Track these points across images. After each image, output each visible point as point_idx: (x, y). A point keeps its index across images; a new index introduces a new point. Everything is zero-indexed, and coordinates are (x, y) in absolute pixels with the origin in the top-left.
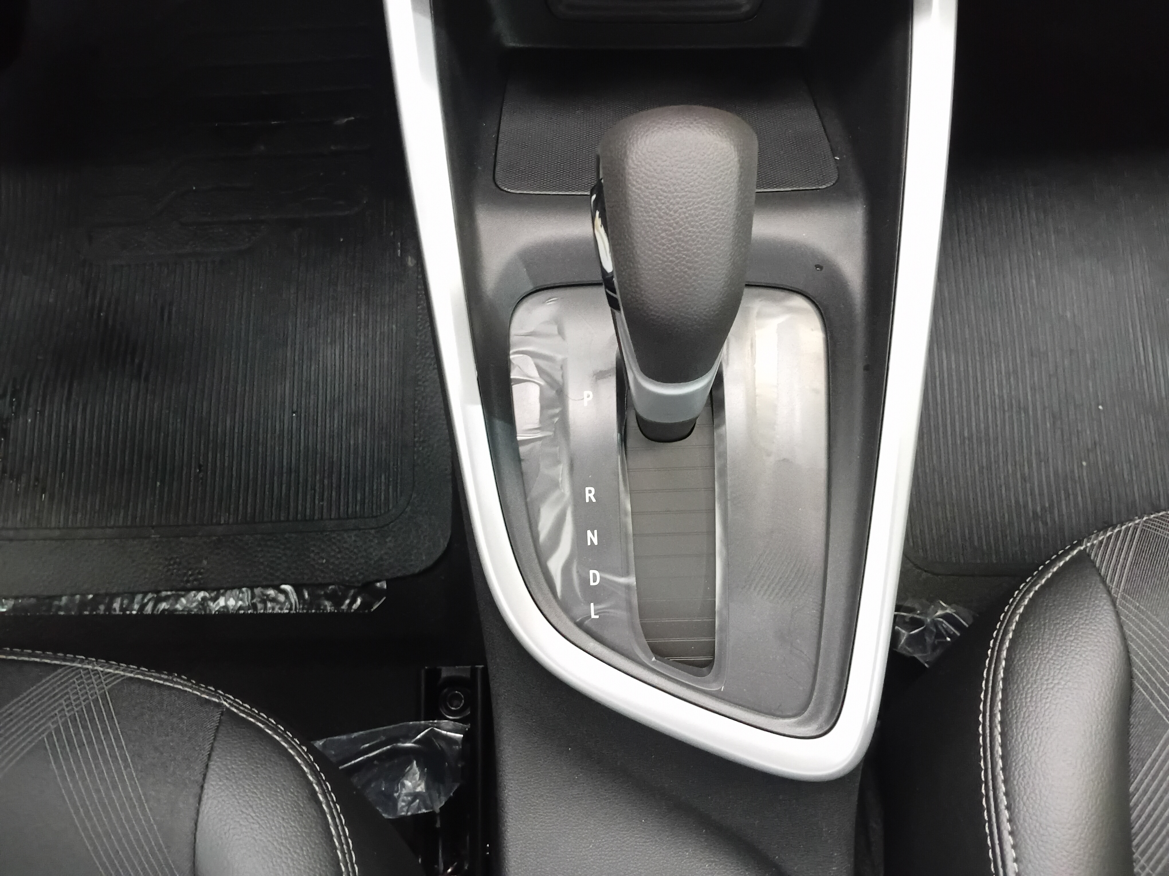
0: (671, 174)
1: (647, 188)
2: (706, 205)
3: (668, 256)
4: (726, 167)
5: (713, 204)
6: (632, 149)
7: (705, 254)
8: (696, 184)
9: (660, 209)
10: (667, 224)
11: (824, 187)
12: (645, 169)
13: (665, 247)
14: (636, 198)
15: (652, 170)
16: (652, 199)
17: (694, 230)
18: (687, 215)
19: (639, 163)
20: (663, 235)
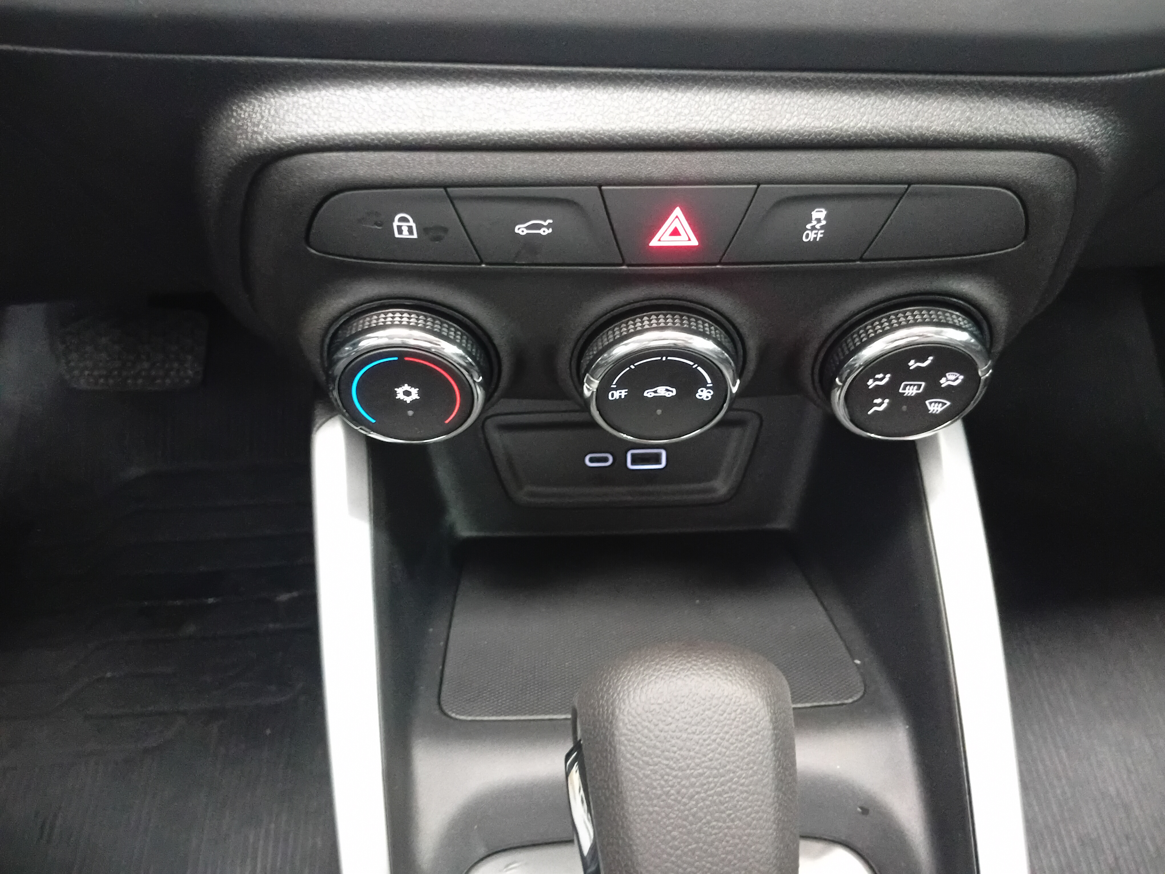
0: (679, 741)
1: (647, 763)
2: (734, 786)
3: (685, 866)
4: (754, 729)
5: (742, 785)
6: (623, 707)
7: (740, 860)
8: (717, 756)
9: (667, 793)
10: (680, 818)
11: (850, 701)
12: (642, 735)
13: (679, 852)
14: (631, 779)
15: (653, 738)
16: (656, 780)
17: (720, 824)
18: (708, 803)
19: (633, 728)
20: (675, 833)
